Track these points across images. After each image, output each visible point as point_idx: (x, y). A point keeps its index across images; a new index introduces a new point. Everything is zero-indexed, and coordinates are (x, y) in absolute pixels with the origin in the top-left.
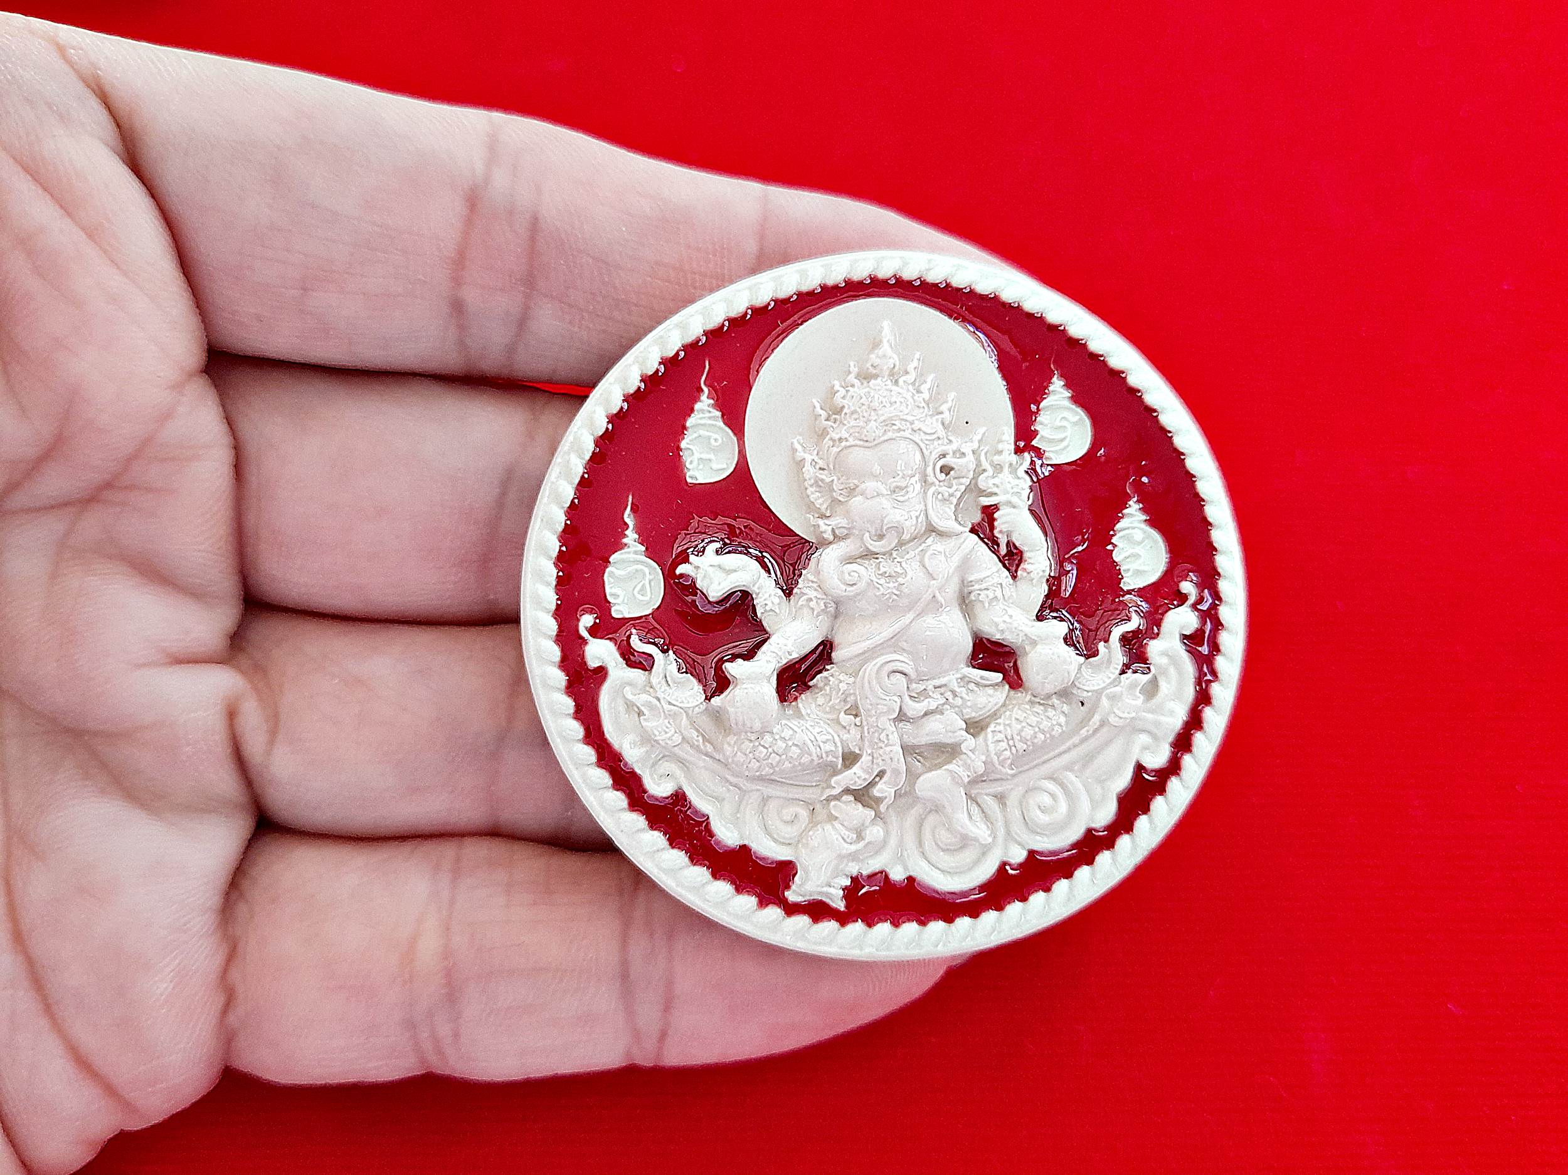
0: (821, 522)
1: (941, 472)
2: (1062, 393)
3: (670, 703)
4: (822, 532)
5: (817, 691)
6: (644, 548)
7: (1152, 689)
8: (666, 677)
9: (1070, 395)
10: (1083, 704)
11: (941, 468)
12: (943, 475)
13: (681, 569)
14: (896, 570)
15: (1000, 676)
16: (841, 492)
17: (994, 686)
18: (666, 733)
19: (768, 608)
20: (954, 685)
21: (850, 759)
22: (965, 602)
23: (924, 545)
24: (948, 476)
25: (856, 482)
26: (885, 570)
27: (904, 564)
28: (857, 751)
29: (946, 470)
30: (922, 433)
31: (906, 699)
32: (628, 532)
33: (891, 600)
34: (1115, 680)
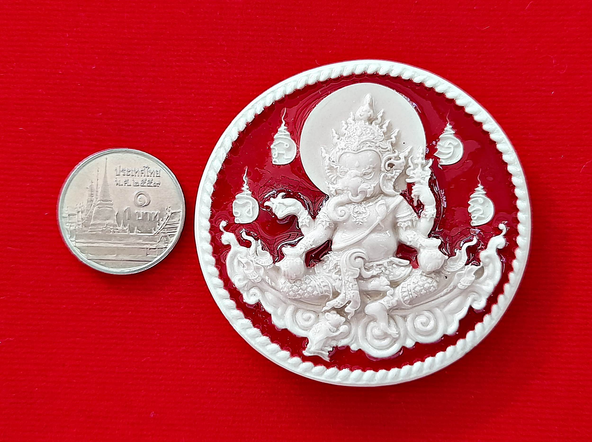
0: (330, 186)
2: (450, 131)
3: (257, 263)
4: (331, 191)
5: (324, 262)
6: (251, 193)
7: (479, 273)
8: (256, 251)
9: (454, 132)
10: (446, 278)
11: (388, 165)
12: (389, 168)
13: (266, 204)
14: (363, 211)
15: (408, 262)
16: (341, 173)
17: (405, 266)
18: (254, 276)
19: (304, 224)
20: (386, 264)
21: (336, 294)
22: (395, 227)
23: (377, 200)
24: (392, 168)
25: (348, 169)
26: (357, 210)
27: (366, 208)
28: (339, 291)
29: (391, 165)
30: (380, 148)
31: (363, 270)
32: (245, 185)
33: (359, 224)
34: (463, 268)
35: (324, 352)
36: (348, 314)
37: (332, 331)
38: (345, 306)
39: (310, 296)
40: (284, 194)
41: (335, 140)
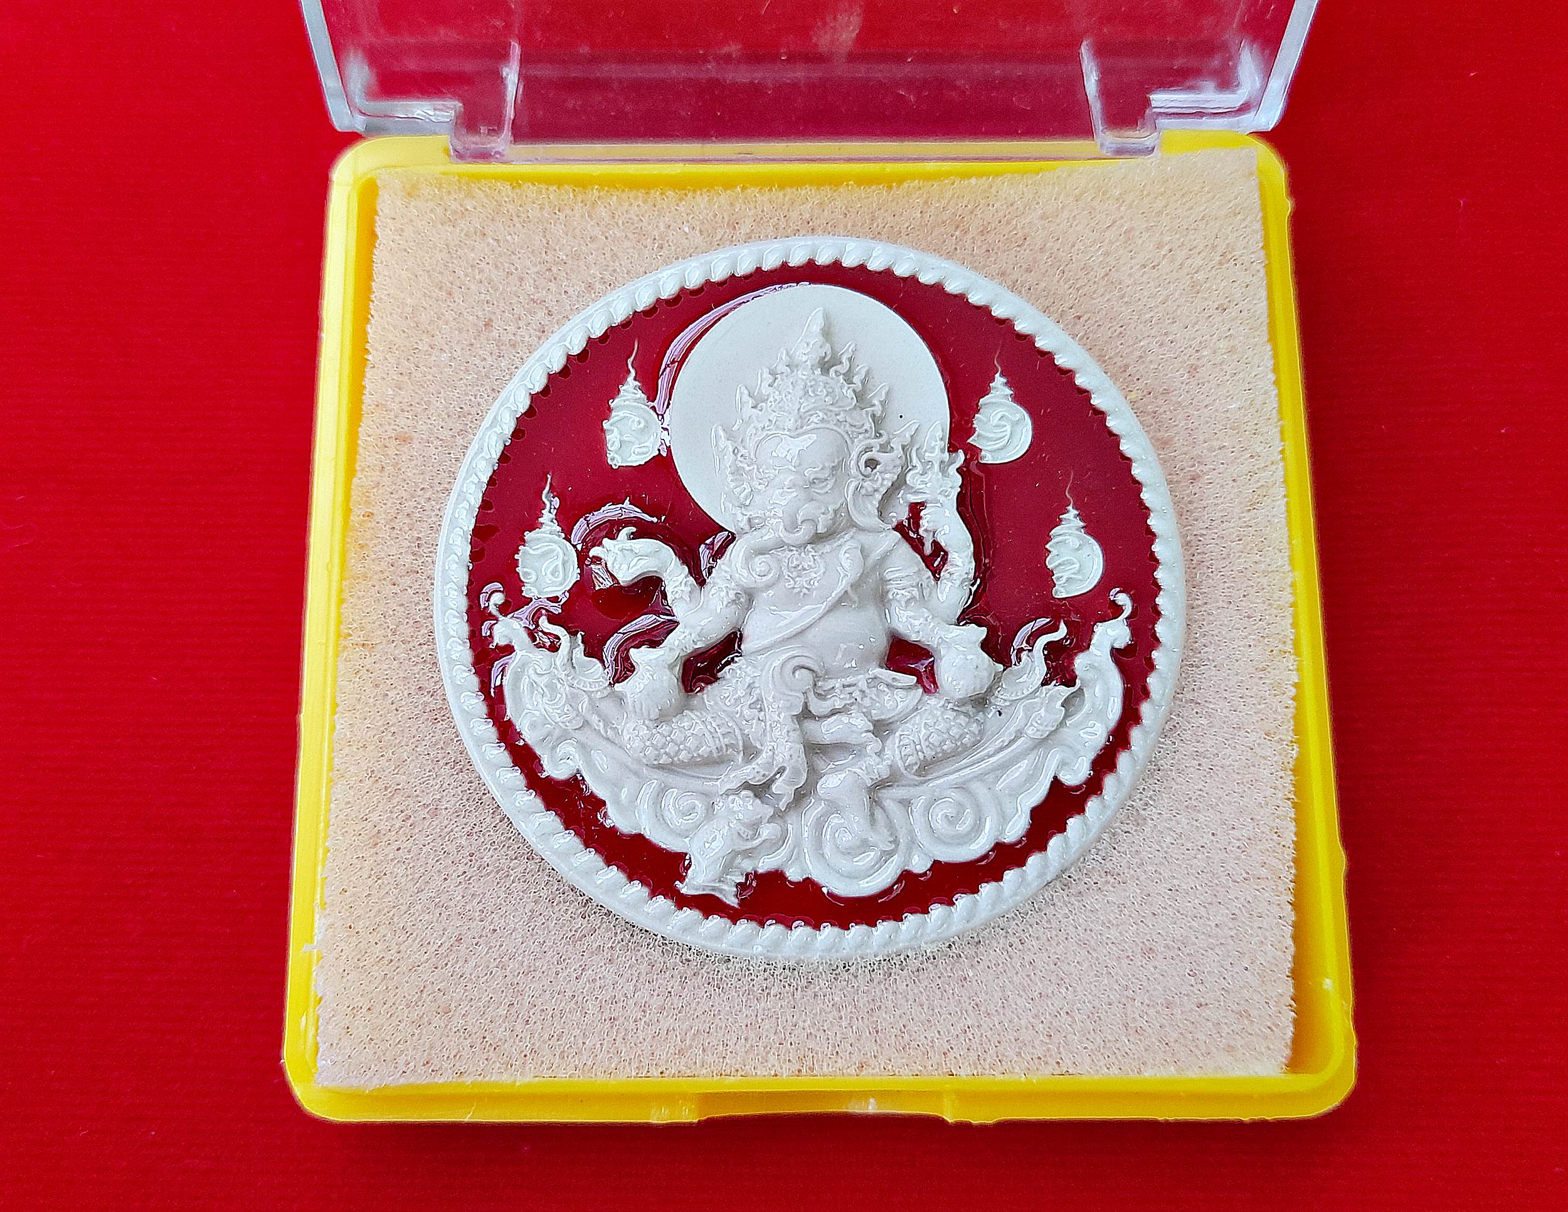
0: (737, 510)
1: (867, 465)
2: (1003, 391)
3: (573, 686)
4: (739, 521)
6: (559, 528)
7: (1074, 703)
8: (571, 660)
9: (1012, 393)
10: (1000, 713)
11: (866, 462)
12: (869, 468)
13: (594, 552)
14: (809, 563)
15: (914, 678)
16: (761, 481)
18: (567, 715)
19: (678, 596)
20: (863, 684)
21: (751, 753)
22: (882, 600)
24: (874, 471)
25: (776, 472)
26: (797, 562)
27: (817, 558)
28: (758, 746)
29: (872, 464)
30: (848, 426)
31: (812, 696)
32: (545, 512)
34: (1036, 691)
35: (725, 887)
36: (779, 797)
37: (745, 836)
38: (772, 780)
39: (693, 757)
40: (634, 529)
41: (748, 411)
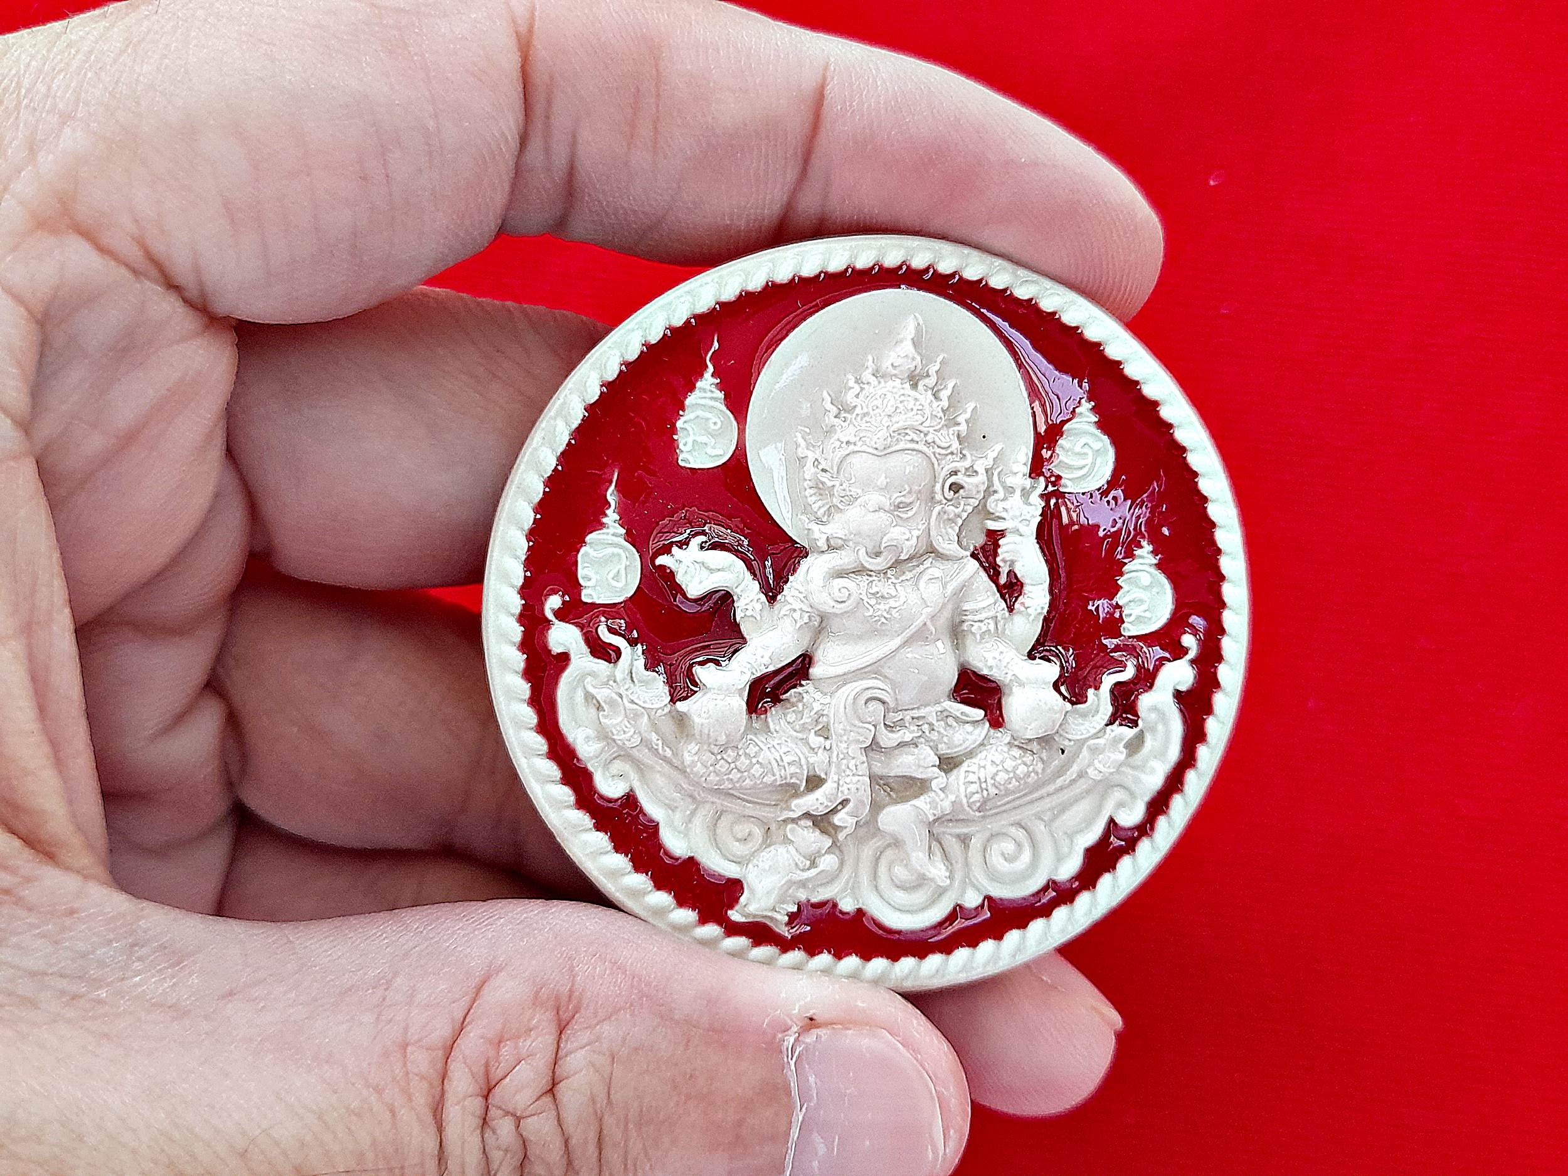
0: (814, 527)
1: (950, 489)
2: (1088, 417)
3: (632, 702)
4: (815, 539)
5: (789, 706)
6: (625, 531)
7: (1135, 746)
8: (631, 673)
9: (1097, 420)
10: (1063, 752)
11: (951, 486)
12: (952, 493)
13: (661, 560)
14: (889, 591)
15: (981, 713)
16: (843, 499)
17: (975, 723)
18: (625, 732)
19: (749, 613)
20: (932, 719)
21: (814, 782)
22: (957, 633)
23: (922, 566)
24: (957, 495)
25: (859, 491)
26: (877, 589)
27: (897, 586)
28: (823, 776)
29: (956, 488)
30: (936, 447)
31: (882, 728)
32: (609, 512)
33: (880, 623)
34: (1100, 731)
37: (802, 866)
39: (756, 784)
